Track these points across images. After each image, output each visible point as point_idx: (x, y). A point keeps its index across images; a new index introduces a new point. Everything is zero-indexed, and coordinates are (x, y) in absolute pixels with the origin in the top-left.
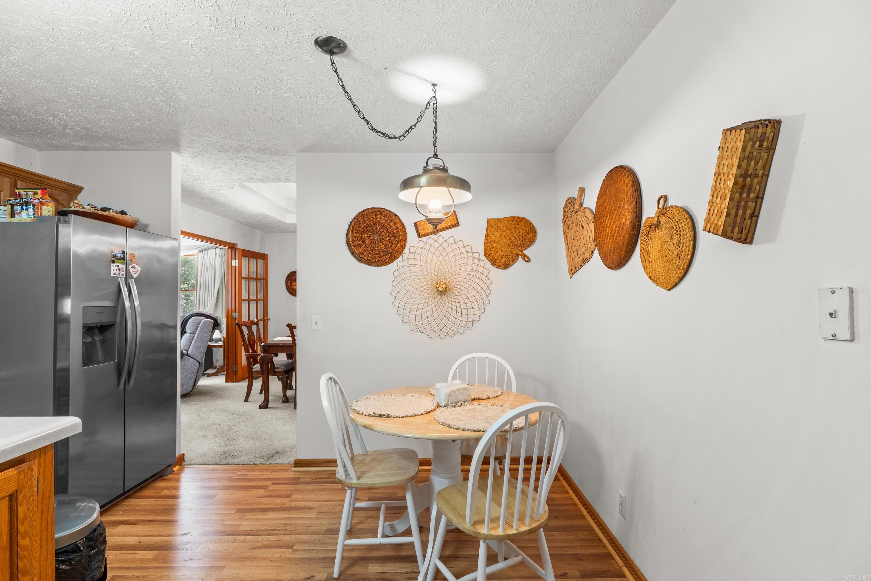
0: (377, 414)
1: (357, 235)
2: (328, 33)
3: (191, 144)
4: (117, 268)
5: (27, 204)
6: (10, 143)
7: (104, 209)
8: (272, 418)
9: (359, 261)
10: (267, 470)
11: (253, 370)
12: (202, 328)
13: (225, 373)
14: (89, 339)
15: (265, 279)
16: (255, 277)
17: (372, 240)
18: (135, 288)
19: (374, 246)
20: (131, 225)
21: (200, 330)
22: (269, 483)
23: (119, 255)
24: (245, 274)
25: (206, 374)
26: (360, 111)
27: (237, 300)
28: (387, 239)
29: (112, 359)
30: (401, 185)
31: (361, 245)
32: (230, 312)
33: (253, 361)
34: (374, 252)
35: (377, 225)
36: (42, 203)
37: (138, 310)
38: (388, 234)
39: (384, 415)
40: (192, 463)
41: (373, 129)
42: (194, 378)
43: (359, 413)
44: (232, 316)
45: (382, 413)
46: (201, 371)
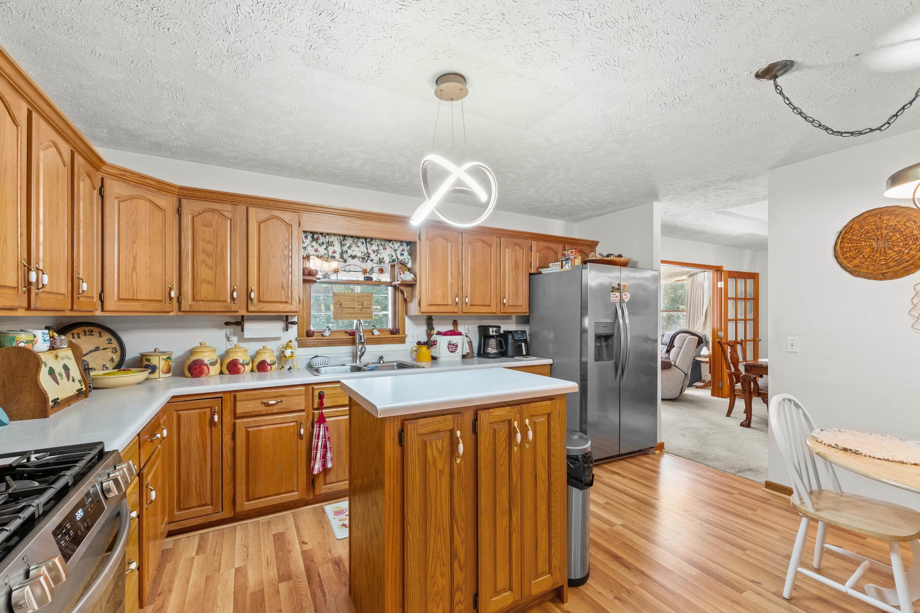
0: (840, 447)
1: (850, 245)
2: (767, 63)
3: (666, 192)
4: (615, 296)
5: (568, 259)
6: (564, 222)
7: (608, 256)
8: (752, 438)
9: (853, 275)
10: (736, 481)
11: (735, 388)
12: (687, 344)
13: (711, 387)
14: (598, 344)
15: (756, 299)
16: (743, 297)
17: (874, 248)
18: (627, 311)
19: (878, 255)
20: (624, 265)
21: (686, 346)
22: (735, 492)
23: (616, 287)
24: (731, 294)
25: (695, 386)
26: (814, 120)
27: (723, 319)
28: (901, 244)
29: (612, 359)
30: (887, 182)
31: (855, 256)
32: (716, 331)
33: (736, 378)
34: (877, 262)
35: (884, 229)
36: (575, 258)
37: (628, 327)
38: (902, 238)
39: (851, 450)
40: (670, 452)
41: (834, 132)
42: (681, 387)
43: (817, 441)
44: (718, 335)
45: (848, 447)
46: (687, 382)
